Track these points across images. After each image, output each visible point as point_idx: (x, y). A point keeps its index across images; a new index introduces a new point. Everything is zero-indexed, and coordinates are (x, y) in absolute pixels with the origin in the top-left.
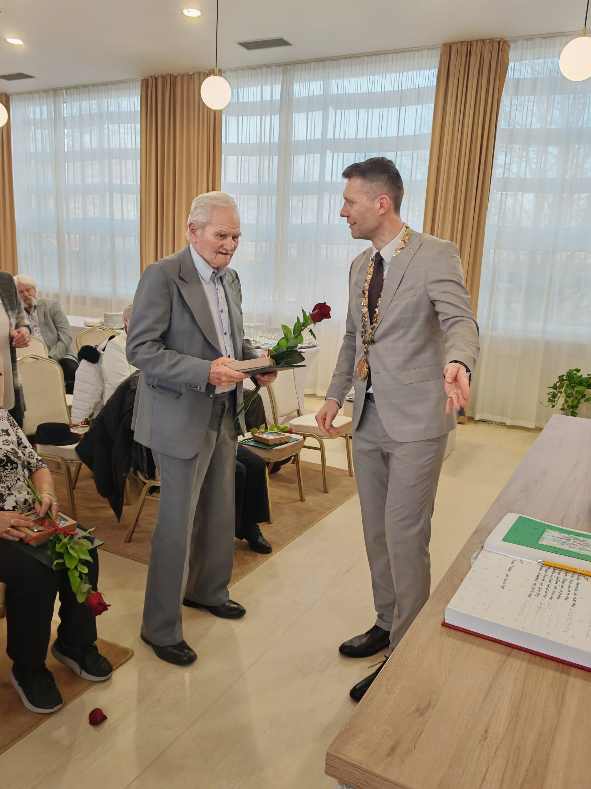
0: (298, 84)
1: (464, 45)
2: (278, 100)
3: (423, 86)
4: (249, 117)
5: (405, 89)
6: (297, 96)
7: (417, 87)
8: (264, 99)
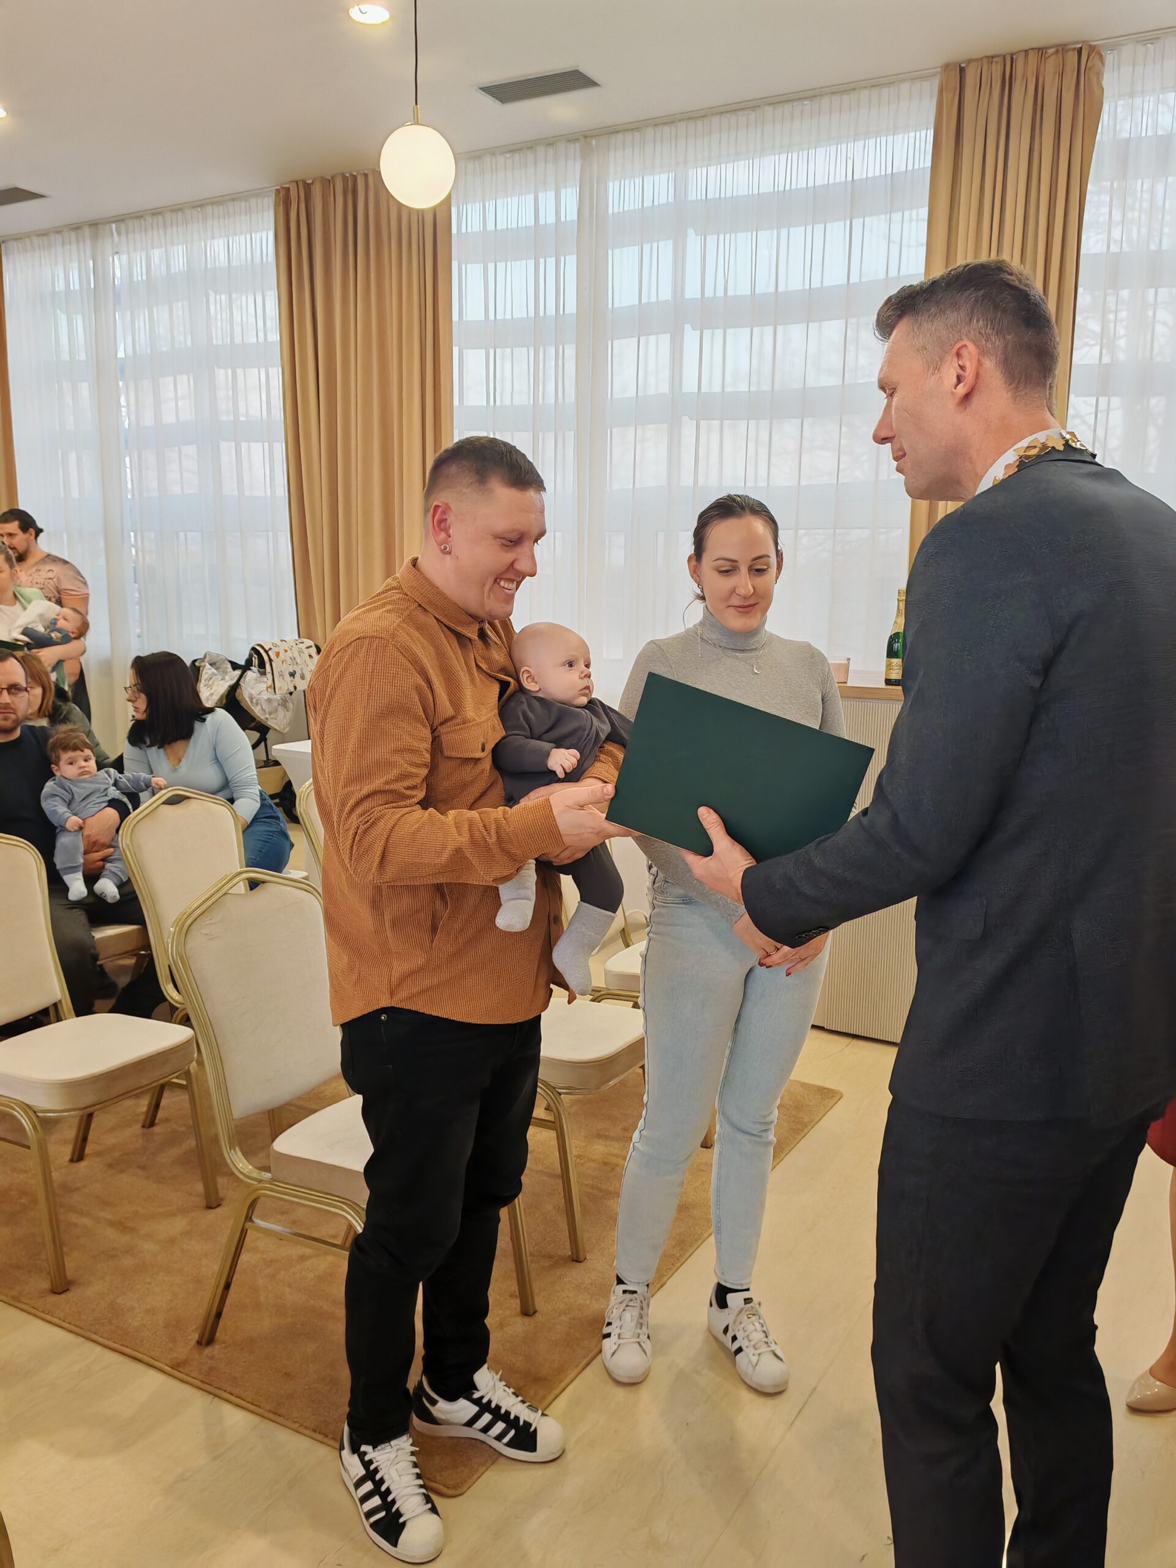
0: (617, 183)
1: (997, 62)
2: (573, 221)
3: (903, 169)
4: (509, 264)
5: (861, 179)
6: (616, 210)
7: (889, 171)
8: (542, 222)
